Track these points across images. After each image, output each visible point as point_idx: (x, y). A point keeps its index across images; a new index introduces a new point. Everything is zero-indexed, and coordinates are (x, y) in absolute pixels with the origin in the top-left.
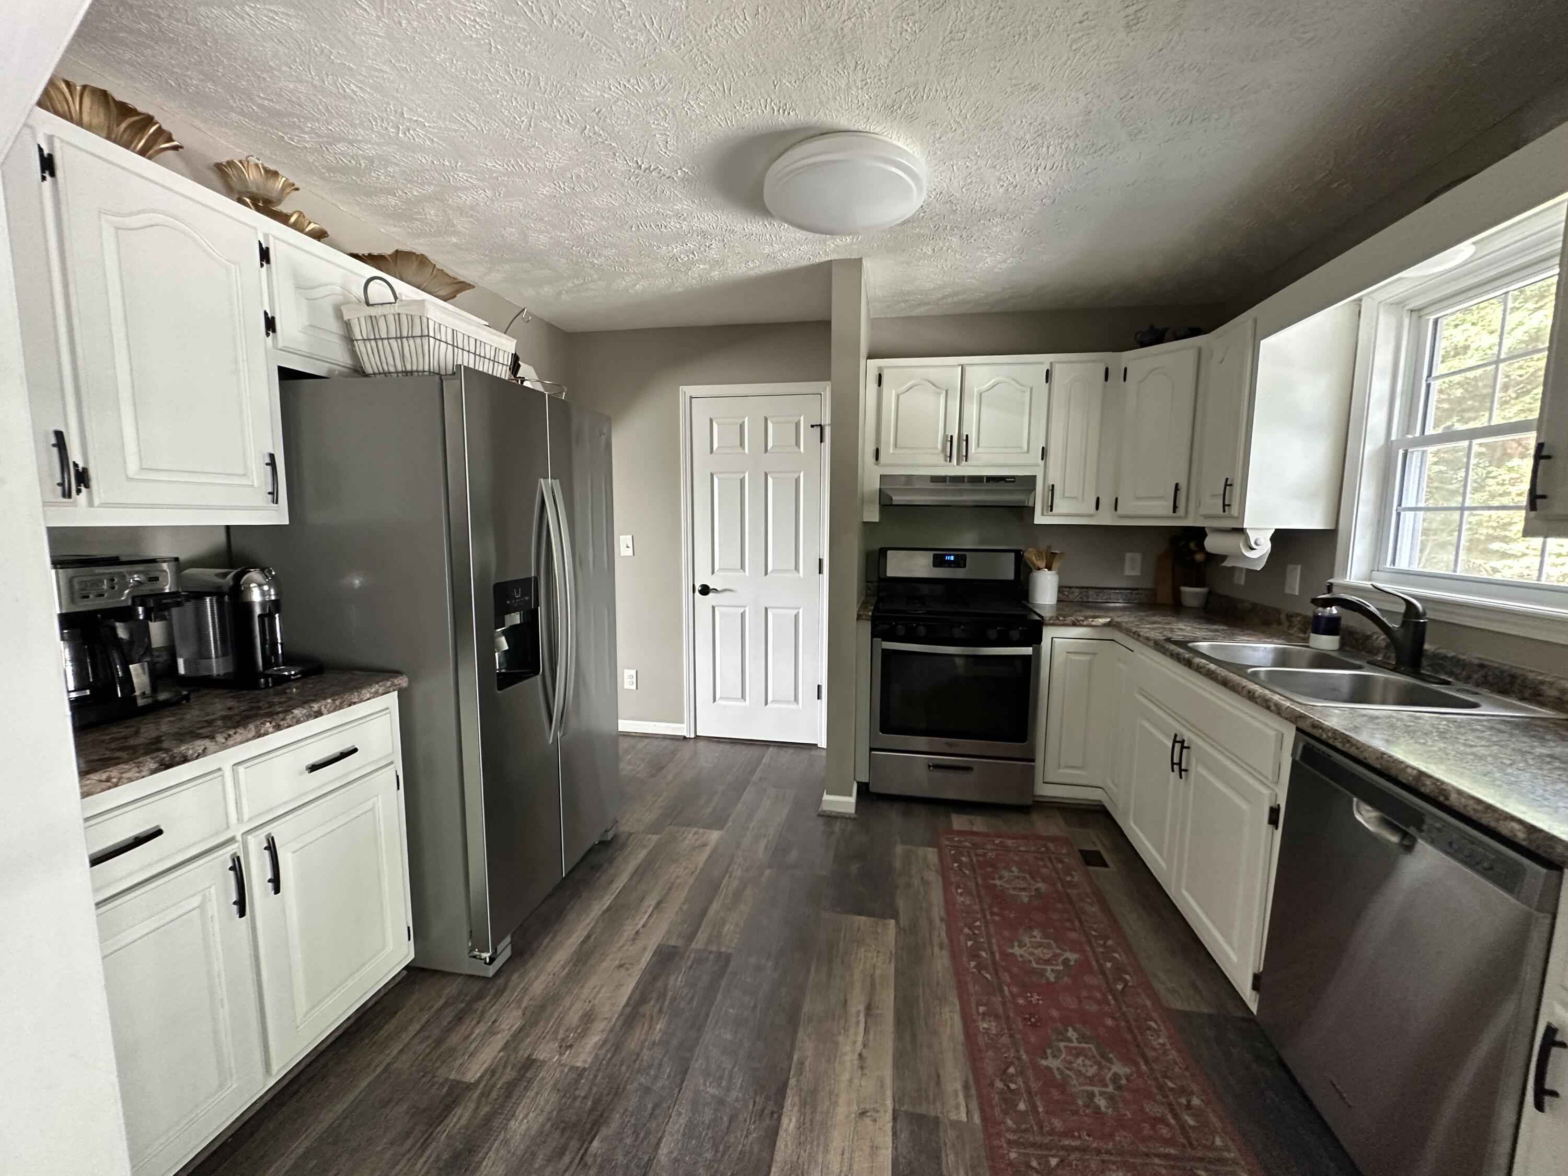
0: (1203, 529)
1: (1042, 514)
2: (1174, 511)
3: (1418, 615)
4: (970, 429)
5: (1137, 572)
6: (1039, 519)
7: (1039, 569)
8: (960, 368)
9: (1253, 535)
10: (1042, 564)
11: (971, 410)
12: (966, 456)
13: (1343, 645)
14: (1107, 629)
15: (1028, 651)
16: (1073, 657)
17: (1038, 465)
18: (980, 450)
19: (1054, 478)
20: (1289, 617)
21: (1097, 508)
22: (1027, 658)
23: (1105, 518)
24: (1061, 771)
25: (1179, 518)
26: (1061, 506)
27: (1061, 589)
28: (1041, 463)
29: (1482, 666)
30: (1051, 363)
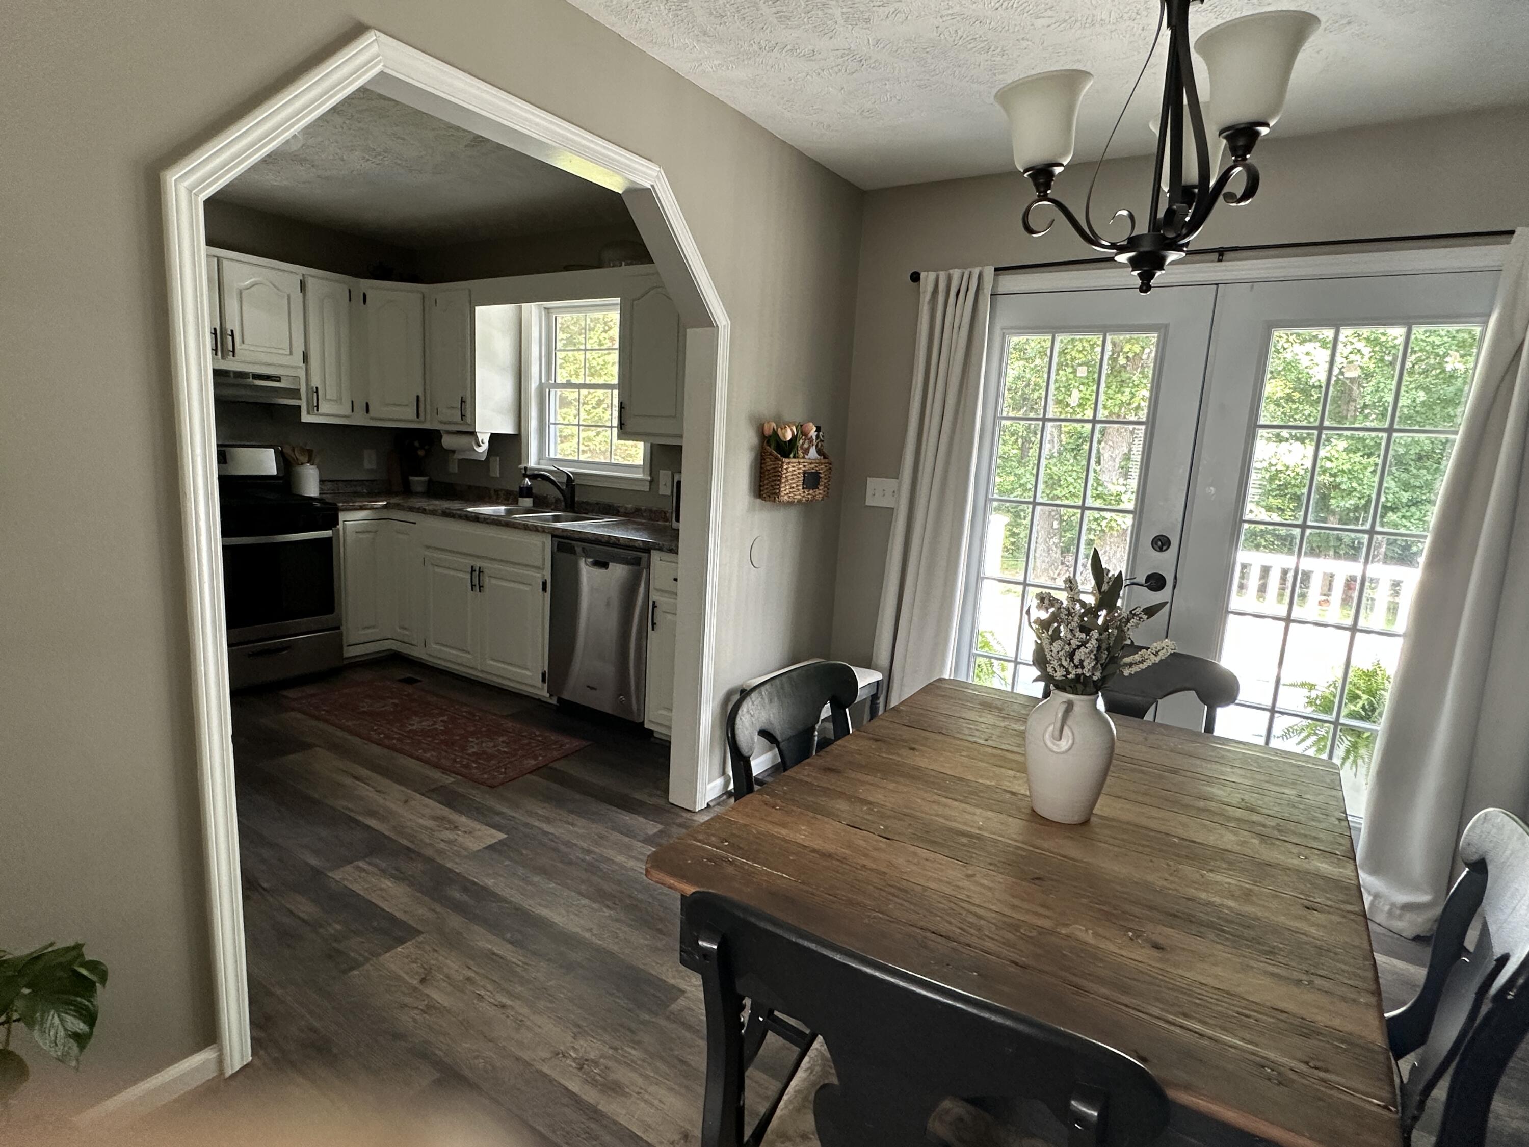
0: (438, 431)
1: (308, 413)
2: (418, 417)
3: (573, 481)
4: (232, 324)
5: (373, 466)
6: (306, 418)
7: (302, 464)
8: (216, 259)
9: (480, 437)
10: (303, 459)
11: (232, 306)
12: (233, 351)
13: (534, 503)
14: (385, 510)
15: (327, 533)
16: (361, 536)
17: (300, 367)
18: (244, 346)
19: (316, 382)
20: (496, 491)
21: (353, 411)
22: (329, 540)
23: (360, 420)
24: (360, 632)
25: (419, 422)
26: (324, 408)
27: (322, 482)
28: (303, 366)
29: (597, 504)
30: (303, 275)
